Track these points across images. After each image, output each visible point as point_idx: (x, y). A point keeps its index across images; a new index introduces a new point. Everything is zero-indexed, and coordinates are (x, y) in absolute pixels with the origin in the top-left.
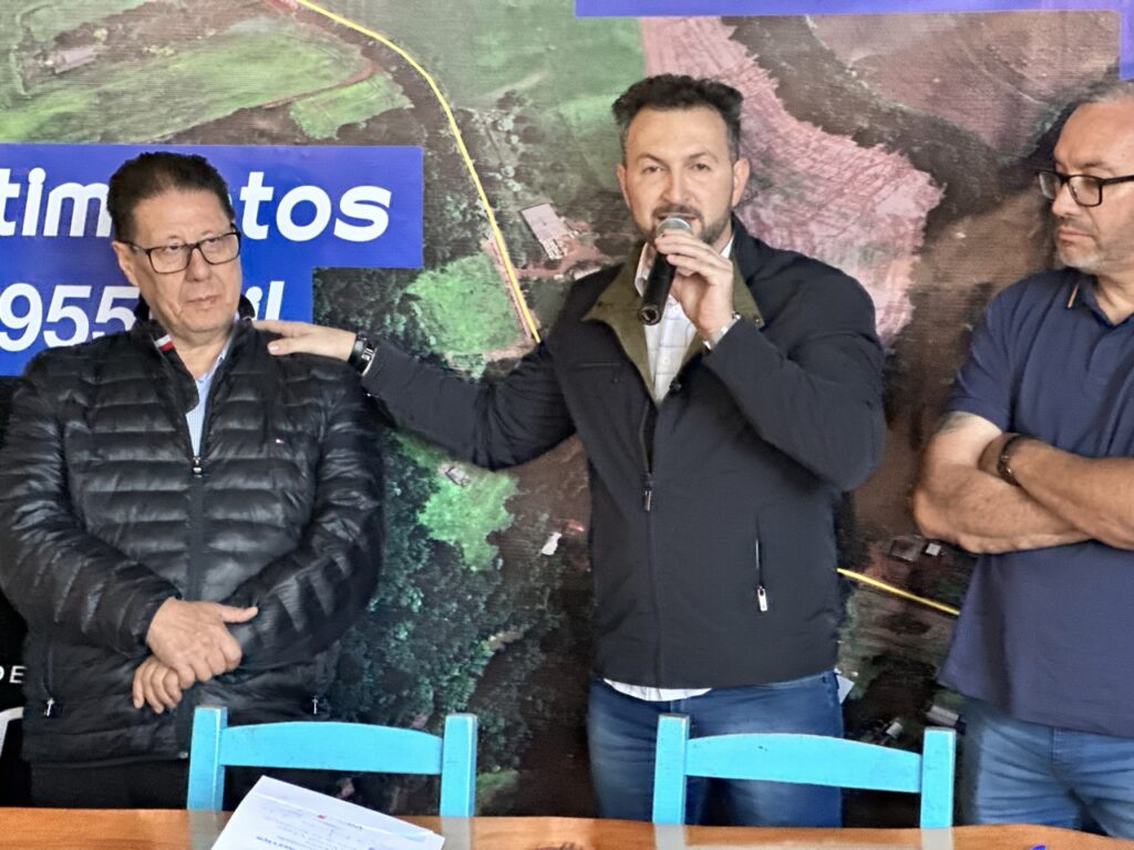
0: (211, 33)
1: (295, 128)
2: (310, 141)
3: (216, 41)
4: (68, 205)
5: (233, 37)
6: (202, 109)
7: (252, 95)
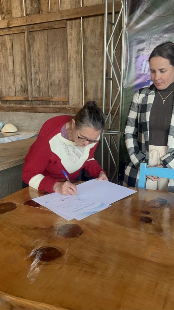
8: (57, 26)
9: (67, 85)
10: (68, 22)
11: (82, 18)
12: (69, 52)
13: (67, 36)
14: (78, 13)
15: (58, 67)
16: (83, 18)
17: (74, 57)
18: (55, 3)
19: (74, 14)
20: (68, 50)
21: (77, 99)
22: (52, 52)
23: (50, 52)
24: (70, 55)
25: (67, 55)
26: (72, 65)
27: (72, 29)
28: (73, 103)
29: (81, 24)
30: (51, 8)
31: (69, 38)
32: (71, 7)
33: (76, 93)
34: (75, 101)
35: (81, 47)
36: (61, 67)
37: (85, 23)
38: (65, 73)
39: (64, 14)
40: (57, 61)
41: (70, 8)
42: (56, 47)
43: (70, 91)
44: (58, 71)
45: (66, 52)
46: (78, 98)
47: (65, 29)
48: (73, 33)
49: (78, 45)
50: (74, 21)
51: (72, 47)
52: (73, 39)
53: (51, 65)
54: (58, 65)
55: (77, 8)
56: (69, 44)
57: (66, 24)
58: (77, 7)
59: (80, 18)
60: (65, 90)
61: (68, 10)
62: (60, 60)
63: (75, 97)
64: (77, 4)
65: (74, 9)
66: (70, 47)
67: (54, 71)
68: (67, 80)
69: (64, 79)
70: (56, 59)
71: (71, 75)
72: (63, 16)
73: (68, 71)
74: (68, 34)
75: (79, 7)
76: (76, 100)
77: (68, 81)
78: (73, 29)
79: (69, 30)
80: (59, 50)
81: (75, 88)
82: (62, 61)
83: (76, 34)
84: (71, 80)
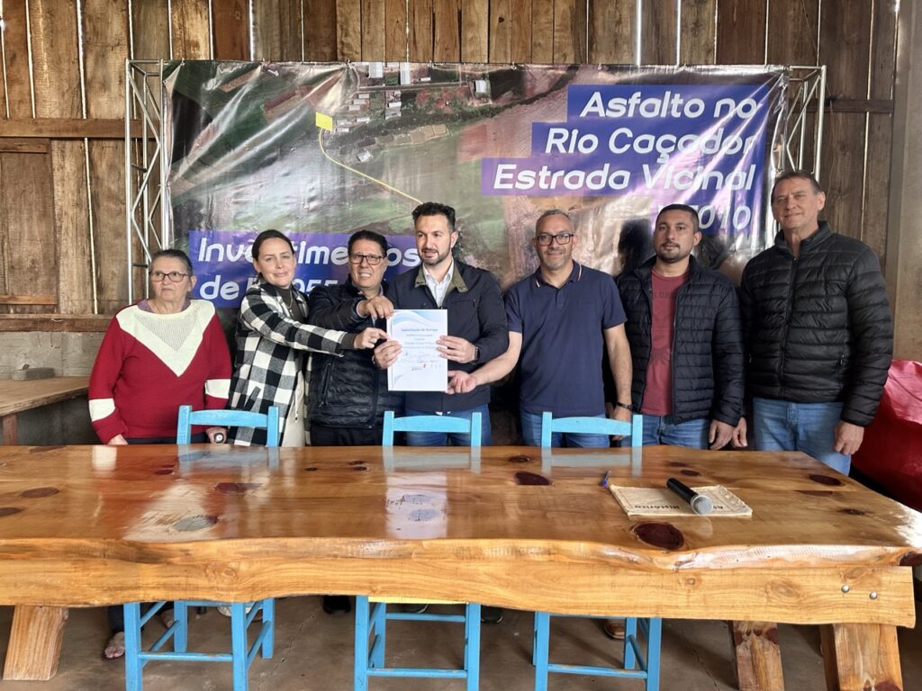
0: (362, 198)
1: (390, 229)
2: (395, 234)
3: (363, 201)
4: (314, 253)
5: (371, 199)
6: (358, 223)
7: (376, 218)
8: (25, 149)
9: (54, 270)
10: (55, 143)
11: (86, 139)
12: (59, 203)
13: (53, 170)
14: (76, 130)
15: (30, 232)
16: (89, 139)
17: (70, 213)
18: (20, 102)
19: (67, 131)
20: (56, 199)
21: (79, 300)
22: (14, 200)
23: (10, 200)
24: (61, 209)
25: (54, 208)
26: (67, 229)
27: (63, 157)
28: (69, 309)
29: (85, 151)
30: (12, 110)
31: (57, 175)
32: (62, 114)
33: (76, 288)
34: (74, 305)
35: (85, 195)
36: (36, 233)
37: (94, 149)
38: (47, 245)
39: (43, 127)
40: (28, 220)
41: (58, 116)
42: (24, 191)
43: (61, 284)
44: (31, 240)
45: (50, 202)
46: (82, 297)
47: (48, 156)
48: (67, 165)
49: (79, 192)
50: (68, 144)
51: (65, 193)
52: (66, 179)
53: (12, 228)
54: (30, 227)
55: (74, 120)
56: (58, 188)
57: (49, 147)
58: (74, 117)
59: (83, 139)
60: (49, 280)
61: (53, 121)
62: (35, 218)
63: (75, 296)
64: (75, 112)
65: (67, 121)
66: (60, 194)
67: (20, 240)
68: (52, 259)
69: (45, 258)
70: (25, 216)
71: (64, 250)
72: (40, 131)
73: (57, 242)
74: (56, 166)
75: (79, 117)
76: (77, 303)
77: (56, 263)
78: (66, 158)
79: (56, 160)
80: (33, 197)
81: (75, 278)
82: (40, 220)
83: (74, 168)
84: (63, 261)
